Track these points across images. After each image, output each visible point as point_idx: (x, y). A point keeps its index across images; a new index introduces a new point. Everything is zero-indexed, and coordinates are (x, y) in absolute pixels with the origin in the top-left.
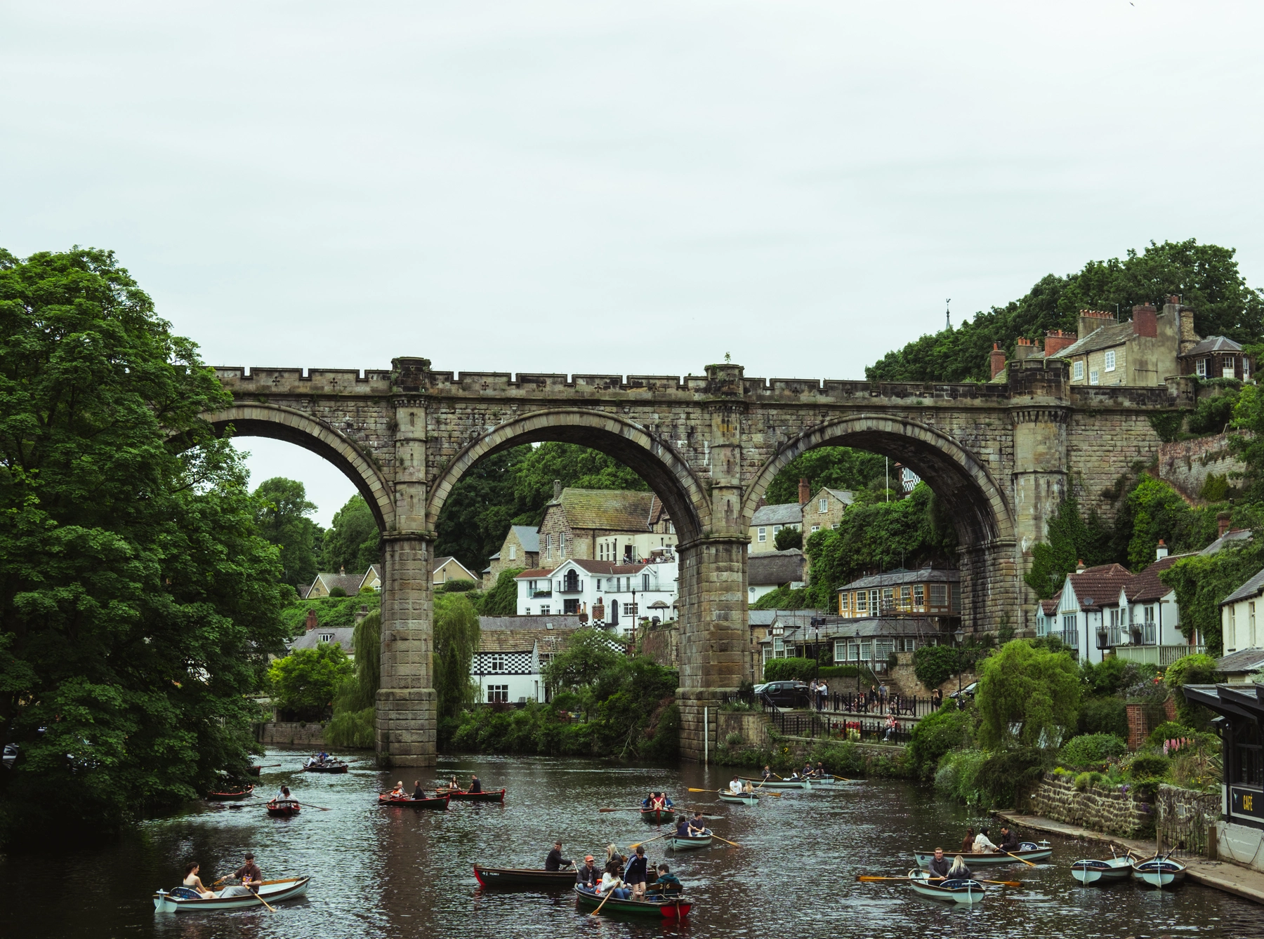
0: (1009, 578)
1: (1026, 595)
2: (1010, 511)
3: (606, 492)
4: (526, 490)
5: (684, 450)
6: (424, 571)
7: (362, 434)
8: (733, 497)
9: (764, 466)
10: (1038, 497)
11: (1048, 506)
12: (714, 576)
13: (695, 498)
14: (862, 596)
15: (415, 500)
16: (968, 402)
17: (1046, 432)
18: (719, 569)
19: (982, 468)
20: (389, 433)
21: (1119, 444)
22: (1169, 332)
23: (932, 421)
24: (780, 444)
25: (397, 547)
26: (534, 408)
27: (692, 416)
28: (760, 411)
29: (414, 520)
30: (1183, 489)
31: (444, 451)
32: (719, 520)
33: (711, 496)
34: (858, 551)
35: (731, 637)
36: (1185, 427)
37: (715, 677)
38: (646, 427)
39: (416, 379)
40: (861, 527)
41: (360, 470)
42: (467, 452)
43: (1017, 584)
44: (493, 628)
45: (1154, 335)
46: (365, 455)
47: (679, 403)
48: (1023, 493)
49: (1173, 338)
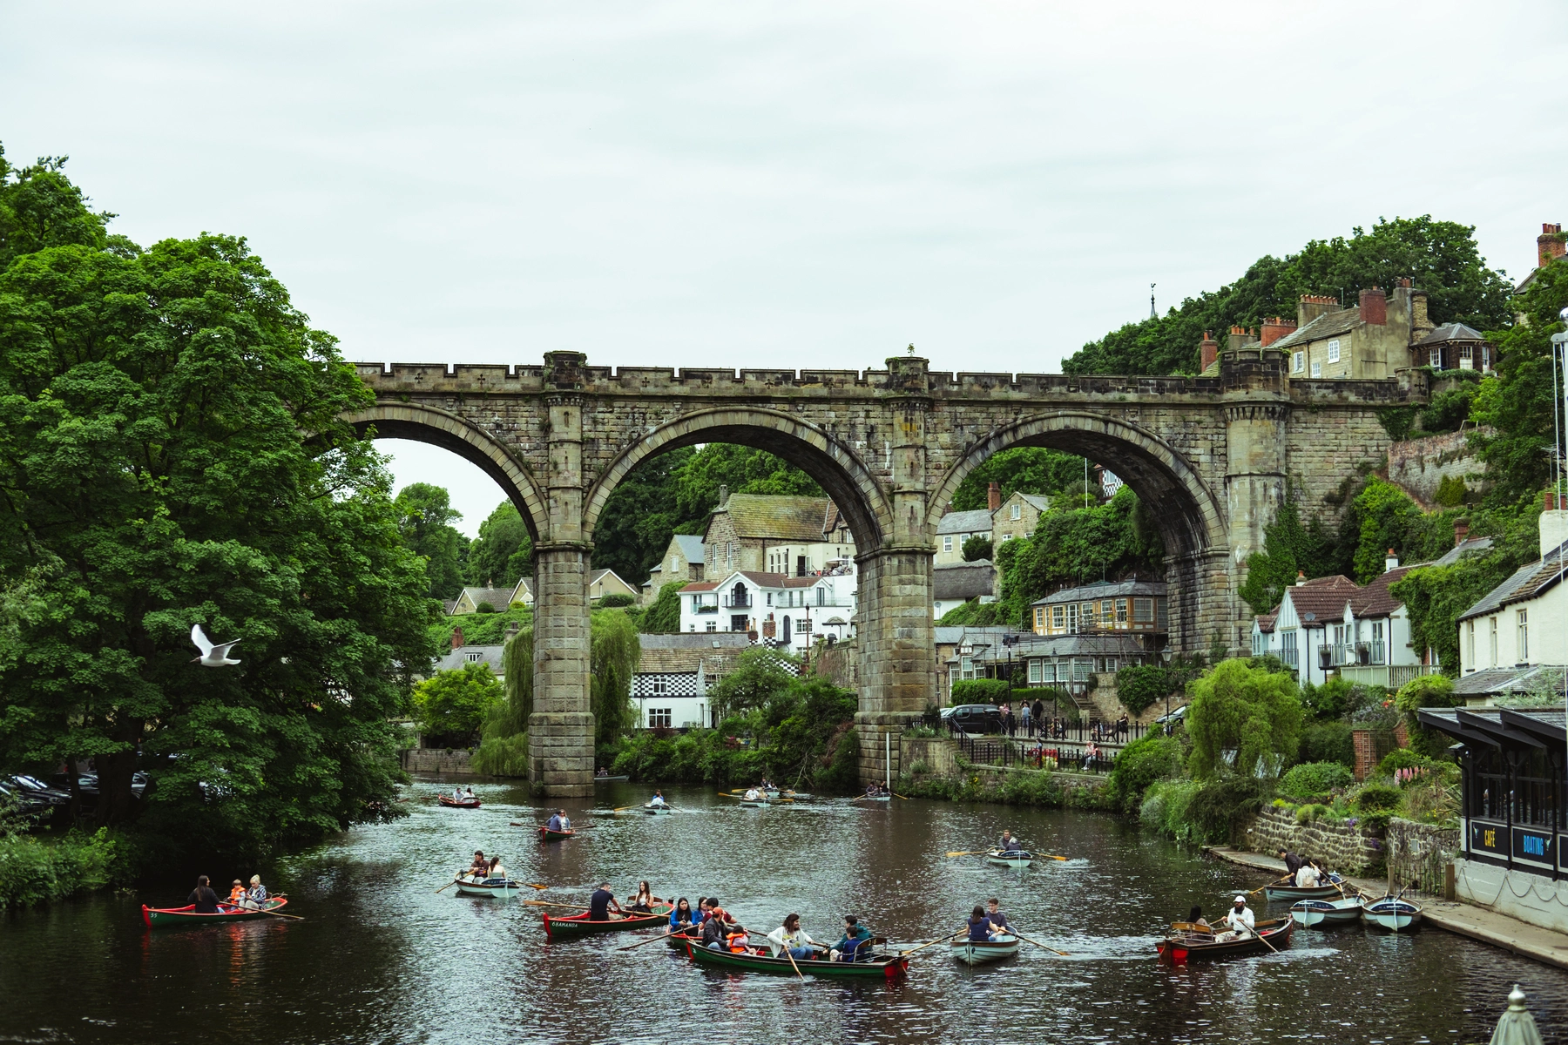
0: (1221, 592)
1: (1241, 610)
2: (1222, 517)
3: (777, 497)
4: (690, 496)
5: (863, 452)
6: (580, 584)
7: (513, 435)
8: (918, 503)
9: (951, 469)
10: (1253, 503)
11: (1266, 512)
12: (896, 589)
13: (875, 503)
14: (1059, 611)
15: (570, 507)
16: (1176, 397)
17: (1263, 430)
18: (901, 582)
19: (1192, 470)
20: (541, 434)
21: (1344, 443)
22: (1400, 318)
23: (1137, 419)
24: (969, 444)
25: (551, 559)
26: (699, 406)
27: (872, 414)
28: (947, 409)
29: (569, 529)
30: (1415, 493)
31: (601, 454)
32: (903, 528)
33: (892, 501)
34: (1054, 562)
35: (916, 656)
36: (1418, 424)
37: (898, 700)
38: (822, 426)
39: (570, 375)
40: (1057, 536)
41: (510, 474)
42: (626, 454)
43: (1230, 598)
44: (655, 647)
45: (1383, 322)
46: (516, 458)
47: (857, 400)
48: (1237, 498)
49: (1403, 326)
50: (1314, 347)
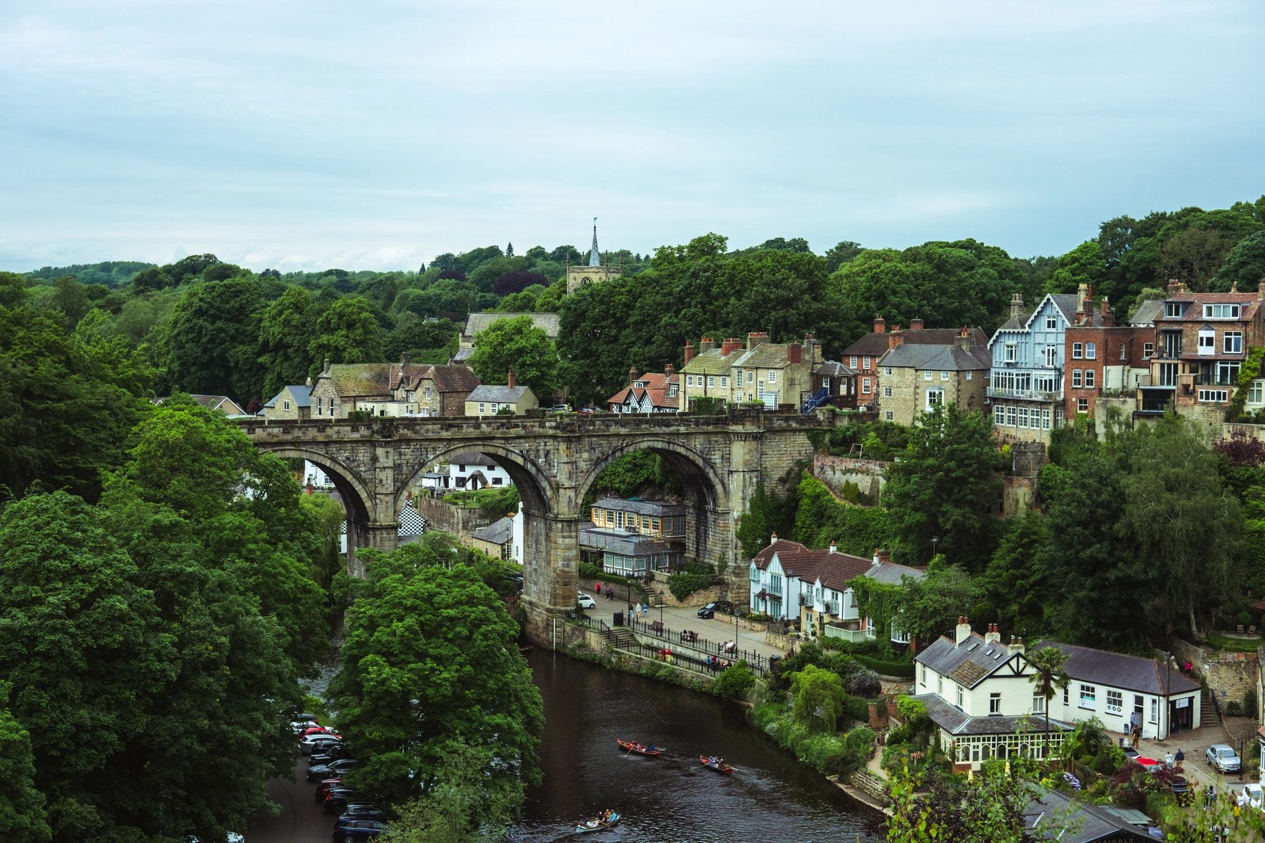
0: (725, 532)
2: (727, 492)
3: (359, 365)
5: (543, 465)
7: (356, 464)
8: (572, 494)
9: (589, 472)
10: (744, 486)
11: (750, 491)
12: (560, 540)
13: (549, 493)
14: (610, 513)
15: (389, 504)
16: (705, 427)
17: (750, 448)
18: (563, 537)
19: (712, 467)
20: (372, 463)
21: (789, 449)
22: (807, 358)
23: (685, 441)
24: (598, 458)
25: (378, 533)
27: (548, 444)
28: (587, 439)
29: (388, 516)
30: (828, 484)
31: (404, 472)
32: (564, 507)
33: (558, 493)
35: (570, 577)
36: (827, 443)
37: (560, 601)
38: (521, 451)
39: (390, 430)
41: (354, 485)
42: (417, 472)
43: (730, 537)
45: (799, 361)
46: (357, 476)
47: (540, 436)
48: (735, 483)
49: (809, 362)
50: (760, 371)
